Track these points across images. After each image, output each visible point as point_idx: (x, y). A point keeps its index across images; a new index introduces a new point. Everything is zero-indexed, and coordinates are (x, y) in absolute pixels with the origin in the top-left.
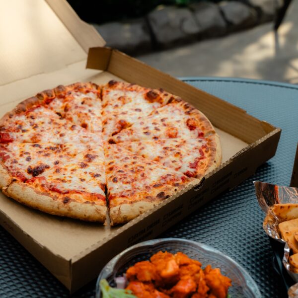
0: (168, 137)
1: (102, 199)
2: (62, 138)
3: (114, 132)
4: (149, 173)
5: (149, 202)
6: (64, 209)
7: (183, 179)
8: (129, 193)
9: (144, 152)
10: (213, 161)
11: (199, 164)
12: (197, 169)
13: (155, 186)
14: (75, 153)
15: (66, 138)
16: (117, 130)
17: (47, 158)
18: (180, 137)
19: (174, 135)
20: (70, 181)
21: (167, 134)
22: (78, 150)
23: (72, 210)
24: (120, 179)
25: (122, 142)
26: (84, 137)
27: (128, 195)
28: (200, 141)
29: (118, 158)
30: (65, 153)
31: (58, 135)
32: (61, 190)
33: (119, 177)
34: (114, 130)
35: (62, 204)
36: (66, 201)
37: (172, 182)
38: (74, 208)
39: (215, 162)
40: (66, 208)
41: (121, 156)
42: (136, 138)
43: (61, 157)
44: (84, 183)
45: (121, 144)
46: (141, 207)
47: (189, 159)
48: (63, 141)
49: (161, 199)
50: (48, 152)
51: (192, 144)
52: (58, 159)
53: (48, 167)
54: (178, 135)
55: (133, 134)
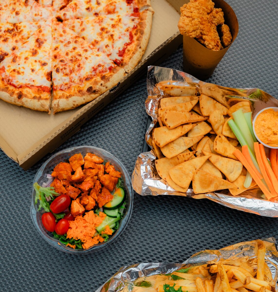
0: (107, 13)
1: (47, 92)
2: (18, 16)
3: (61, 6)
4: (84, 63)
5: (80, 96)
6: (19, 103)
7: (110, 69)
8: (66, 87)
9: (84, 34)
10: (139, 47)
11: (126, 51)
12: (124, 57)
13: (87, 79)
14: (29, 36)
15: (21, 17)
16: (64, 4)
17: (6, 44)
18: (117, 12)
19: (112, 11)
20: (23, 73)
21: (106, 9)
22: (31, 31)
23: (24, 104)
24: (62, 69)
25: (68, 20)
26: (36, 15)
27: (66, 89)
28: (133, 20)
29: (62, 42)
30: (20, 37)
31: (14, 13)
32: (16, 84)
33: (61, 67)
34: (62, 4)
35: (17, 99)
36: (20, 96)
37: (100, 74)
38: (25, 103)
39: (140, 48)
40: (20, 102)
41: (65, 40)
42: (79, 15)
43: (16, 41)
44: (34, 74)
45: (66, 22)
46: (74, 101)
47: (119, 45)
48: (18, 20)
49: (90, 93)
50: (7, 36)
51: (125, 25)
52: (14, 44)
53: (7, 55)
54: (116, 10)
55: (77, 9)
